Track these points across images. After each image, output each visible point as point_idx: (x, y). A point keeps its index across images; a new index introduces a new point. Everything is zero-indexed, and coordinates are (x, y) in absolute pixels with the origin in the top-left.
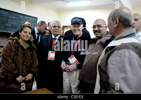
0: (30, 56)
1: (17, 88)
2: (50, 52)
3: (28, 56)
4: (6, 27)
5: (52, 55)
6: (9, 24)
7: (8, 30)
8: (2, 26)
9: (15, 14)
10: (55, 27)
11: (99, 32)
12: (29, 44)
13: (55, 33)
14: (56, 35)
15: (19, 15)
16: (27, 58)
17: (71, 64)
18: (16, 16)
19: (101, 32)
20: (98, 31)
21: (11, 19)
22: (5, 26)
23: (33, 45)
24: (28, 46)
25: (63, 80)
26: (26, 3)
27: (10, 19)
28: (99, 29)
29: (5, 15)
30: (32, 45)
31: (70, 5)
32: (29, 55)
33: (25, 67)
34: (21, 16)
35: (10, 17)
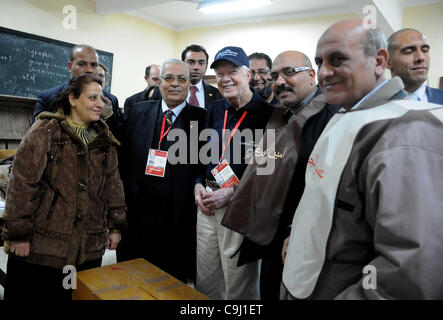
0: (100, 165)
1: (61, 256)
2: (152, 152)
3: (94, 167)
4: (23, 85)
5: (157, 162)
6: (31, 74)
7: (28, 92)
8: (10, 81)
9: (46, 44)
10: (169, 78)
11: (291, 90)
12: (97, 132)
13: (170, 97)
14: (173, 104)
15: (57, 47)
16: (89, 171)
17: (218, 187)
18: (49, 51)
19: (296, 90)
20: (287, 85)
21: (37, 58)
22: (20, 81)
23: (109, 133)
24: (95, 136)
25: (198, 231)
26: (78, 11)
27: (34, 59)
28: (288, 82)
29: (18, 50)
30: (104, 135)
31: (208, 11)
32: (95, 163)
33: (84, 196)
34: (63, 48)
35: (34, 53)
